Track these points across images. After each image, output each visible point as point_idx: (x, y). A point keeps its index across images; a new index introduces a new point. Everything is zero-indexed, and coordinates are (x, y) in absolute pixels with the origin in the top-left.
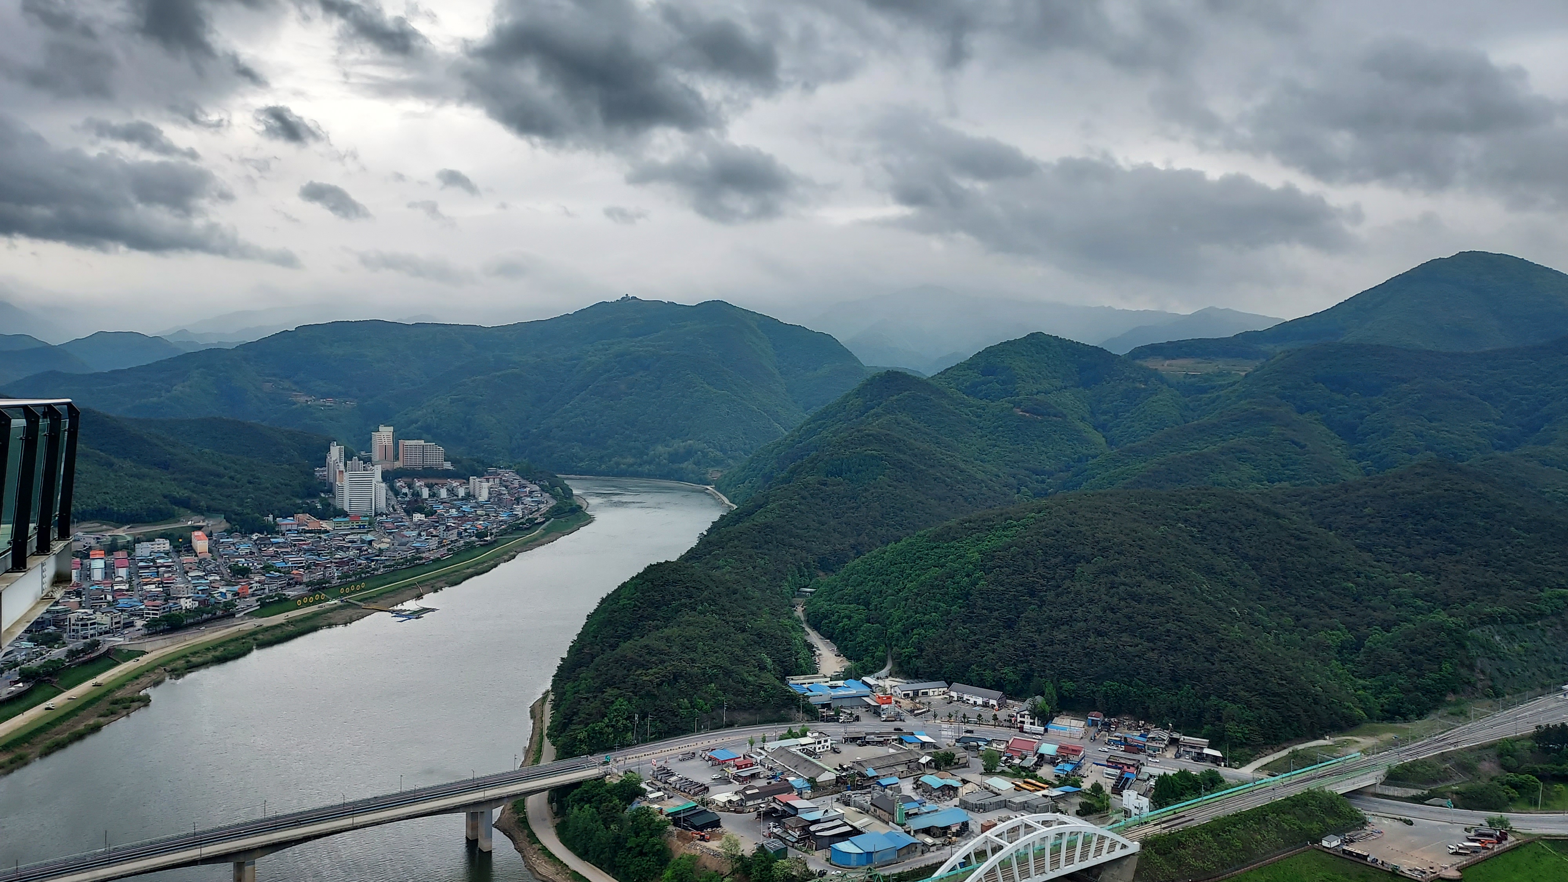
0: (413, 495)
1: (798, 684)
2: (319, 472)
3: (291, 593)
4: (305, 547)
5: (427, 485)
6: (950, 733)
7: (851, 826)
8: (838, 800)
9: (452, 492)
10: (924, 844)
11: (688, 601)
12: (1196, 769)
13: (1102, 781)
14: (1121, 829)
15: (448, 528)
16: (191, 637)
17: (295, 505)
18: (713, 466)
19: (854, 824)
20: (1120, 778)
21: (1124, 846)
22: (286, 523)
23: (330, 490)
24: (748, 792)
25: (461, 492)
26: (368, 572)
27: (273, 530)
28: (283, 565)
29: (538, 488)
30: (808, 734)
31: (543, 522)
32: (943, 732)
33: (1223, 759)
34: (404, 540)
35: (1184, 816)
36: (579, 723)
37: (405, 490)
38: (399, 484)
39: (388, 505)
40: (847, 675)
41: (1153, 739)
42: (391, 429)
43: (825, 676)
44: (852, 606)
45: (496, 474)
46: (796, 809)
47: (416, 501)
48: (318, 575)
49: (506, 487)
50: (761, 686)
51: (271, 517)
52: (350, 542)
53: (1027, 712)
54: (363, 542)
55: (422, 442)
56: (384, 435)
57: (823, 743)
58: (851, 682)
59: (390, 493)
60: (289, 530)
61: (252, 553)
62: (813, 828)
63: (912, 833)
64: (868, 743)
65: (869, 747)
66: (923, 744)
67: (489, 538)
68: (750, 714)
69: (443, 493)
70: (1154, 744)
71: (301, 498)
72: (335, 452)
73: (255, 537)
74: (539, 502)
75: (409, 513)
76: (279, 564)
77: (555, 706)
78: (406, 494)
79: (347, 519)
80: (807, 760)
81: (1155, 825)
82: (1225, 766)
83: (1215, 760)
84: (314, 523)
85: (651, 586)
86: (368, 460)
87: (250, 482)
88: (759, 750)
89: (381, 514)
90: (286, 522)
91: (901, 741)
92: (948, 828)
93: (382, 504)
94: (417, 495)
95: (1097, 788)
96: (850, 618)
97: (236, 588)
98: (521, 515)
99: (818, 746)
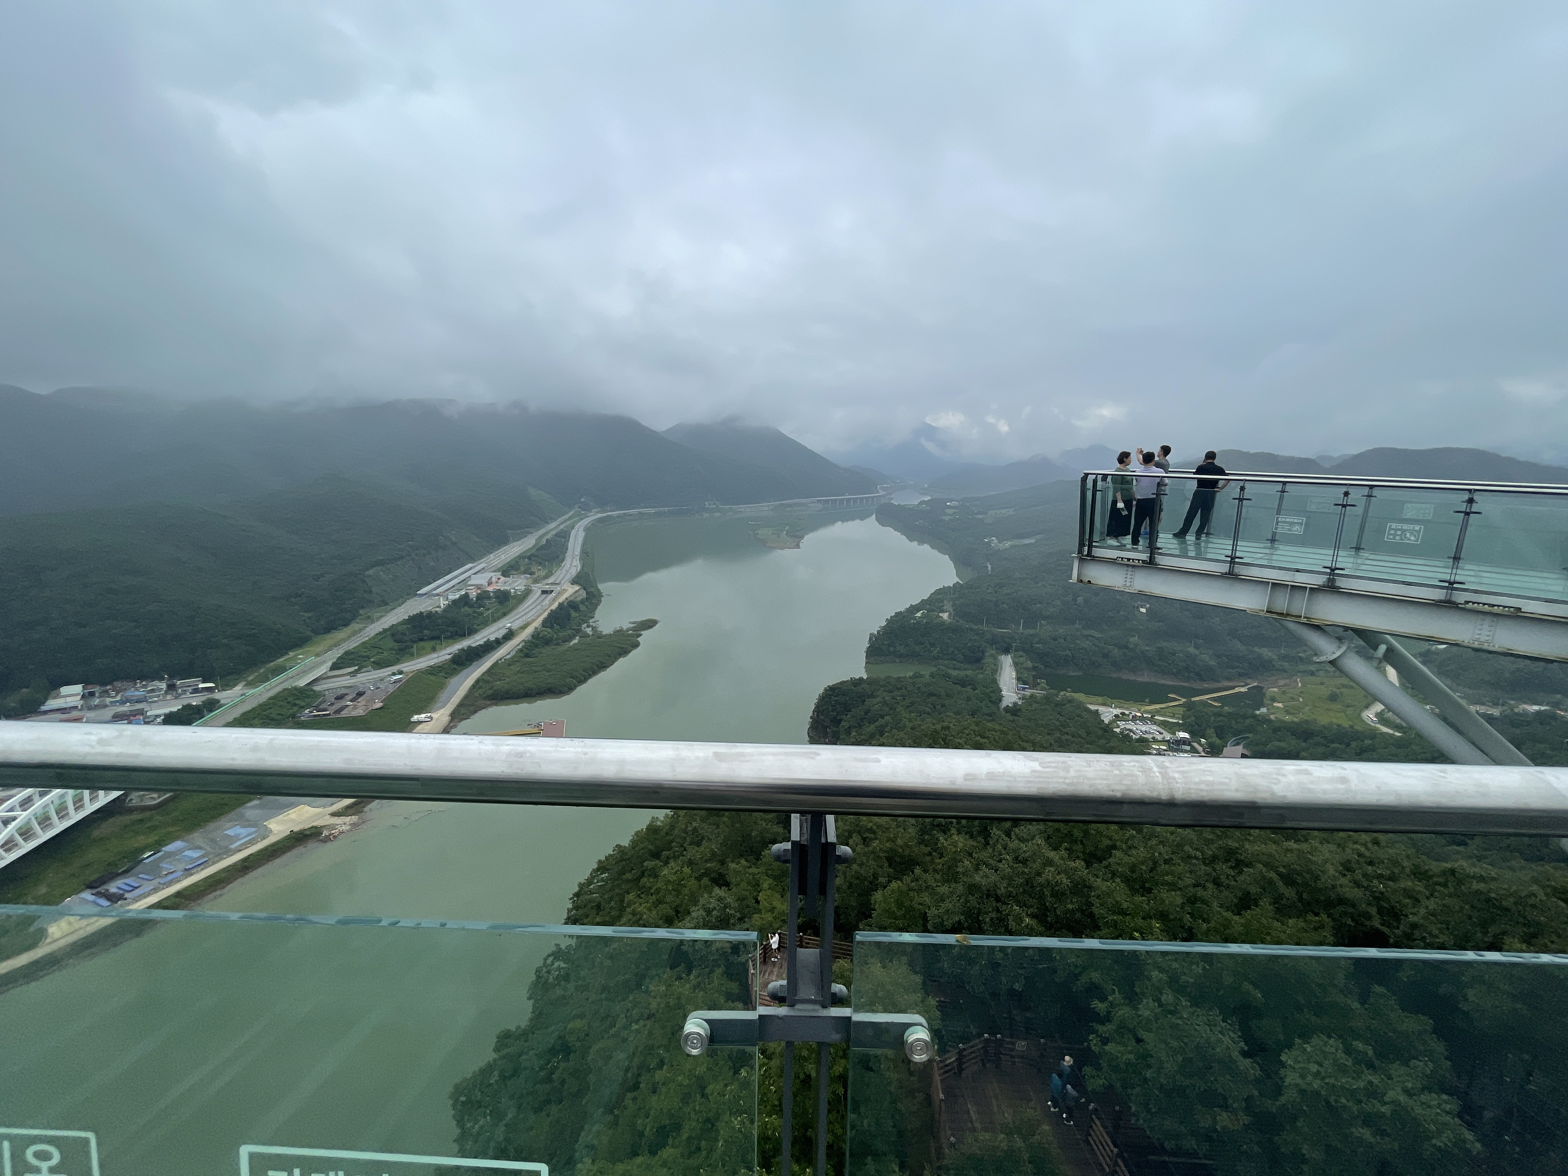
12: (196, 700)
33: (217, 687)
41: (153, 690)
70: (153, 694)
82: (219, 691)
83: (209, 690)
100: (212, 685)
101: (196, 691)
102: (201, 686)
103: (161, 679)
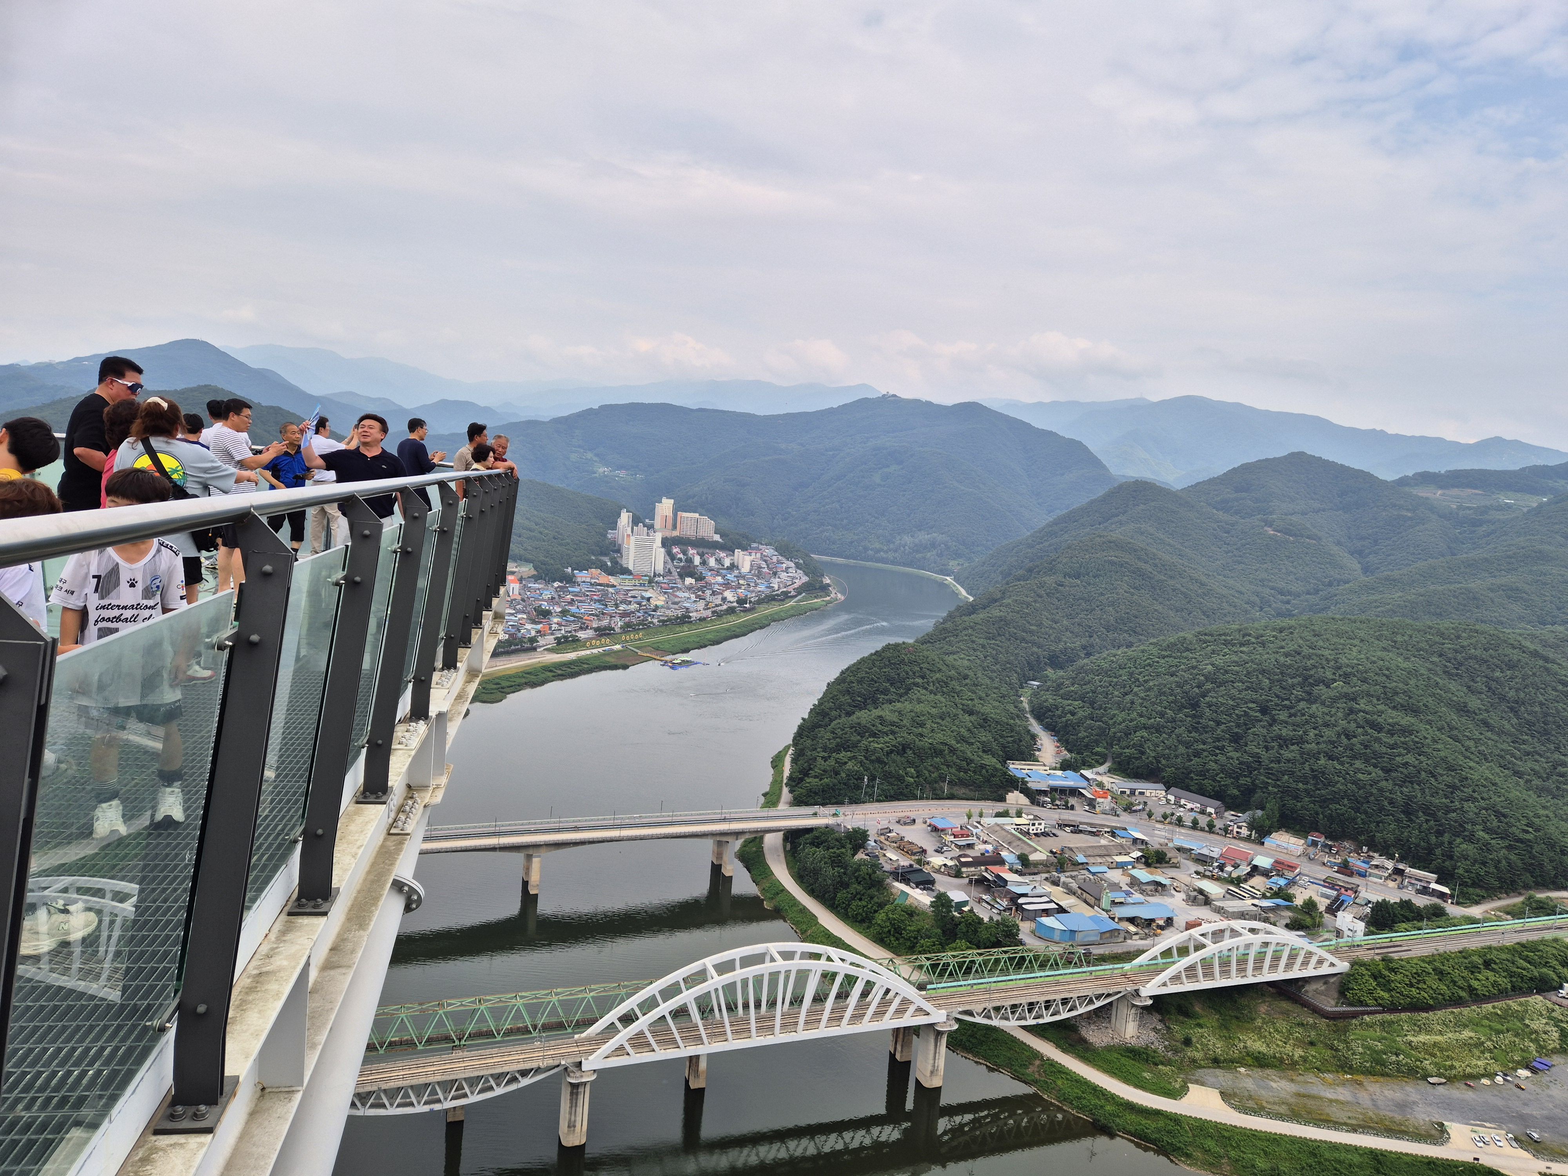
0: (686, 561)
1: (1016, 768)
2: (611, 534)
3: (582, 635)
4: (595, 597)
5: (698, 554)
6: (1163, 834)
7: (1057, 904)
8: (1046, 879)
9: (719, 561)
10: (1127, 932)
11: (919, 680)
12: (1421, 901)
13: (1316, 898)
14: (1331, 948)
15: (714, 593)
16: (502, 663)
17: (590, 560)
18: (954, 559)
19: (1060, 903)
20: (1337, 898)
21: (1332, 965)
22: (582, 576)
23: (619, 551)
24: (963, 860)
25: (727, 562)
26: (646, 624)
27: (570, 580)
28: (577, 611)
29: (792, 565)
30: (1023, 815)
31: (795, 596)
32: (1156, 832)
33: (1452, 896)
34: (676, 600)
35: (1400, 946)
36: (816, 777)
37: (681, 556)
38: (675, 550)
39: (665, 568)
40: (1065, 766)
41: (1377, 867)
42: (672, 501)
43: (1045, 765)
44: (1077, 703)
45: (758, 549)
46: (1006, 882)
47: (689, 567)
48: (605, 622)
49: (766, 561)
50: (983, 766)
51: (569, 570)
52: (632, 597)
53: (1244, 824)
54: (643, 598)
55: (697, 515)
56: (665, 506)
57: (1037, 826)
58: (1069, 773)
59: (668, 558)
60: (584, 582)
61: (553, 598)
62: (1021, 901)
63: (1116, 920)
64: (1081, 832)
65: (1081, 835)
66: (1135, 841)
67: (747, 606)
68: (971, 790)
69: (712, 562)
70: (1376, 871)
71: (594, 555)
72: (625, 518)
73: (556, 584)
74: (794, 578)
75: (682, 576)
76: (573, 609)
77: (794, 761)
78: (680, 560)
79: (631, 577)
80: (1020, 839)
81: (1369, 949)
82: (1452, 903)
83: (1442, 895)
84: (604, 578)
85: (887, 663)
86: (650, 527)
87: (554, 538)
88: (975, 824)
89: (659, 575)
90: (581, 574)
91: (1113, 834)
92: (1153, 920)
93: (660, 568)
94: (690, 561)
95: (1310, 906)
96: (1073, 714)
97: (539, 627)
98: (776, 587)
99: (1031, 828)
100: (1446, 890)
101: (1425, 891)
102: (1434, 886)
103: (1391, 857)
